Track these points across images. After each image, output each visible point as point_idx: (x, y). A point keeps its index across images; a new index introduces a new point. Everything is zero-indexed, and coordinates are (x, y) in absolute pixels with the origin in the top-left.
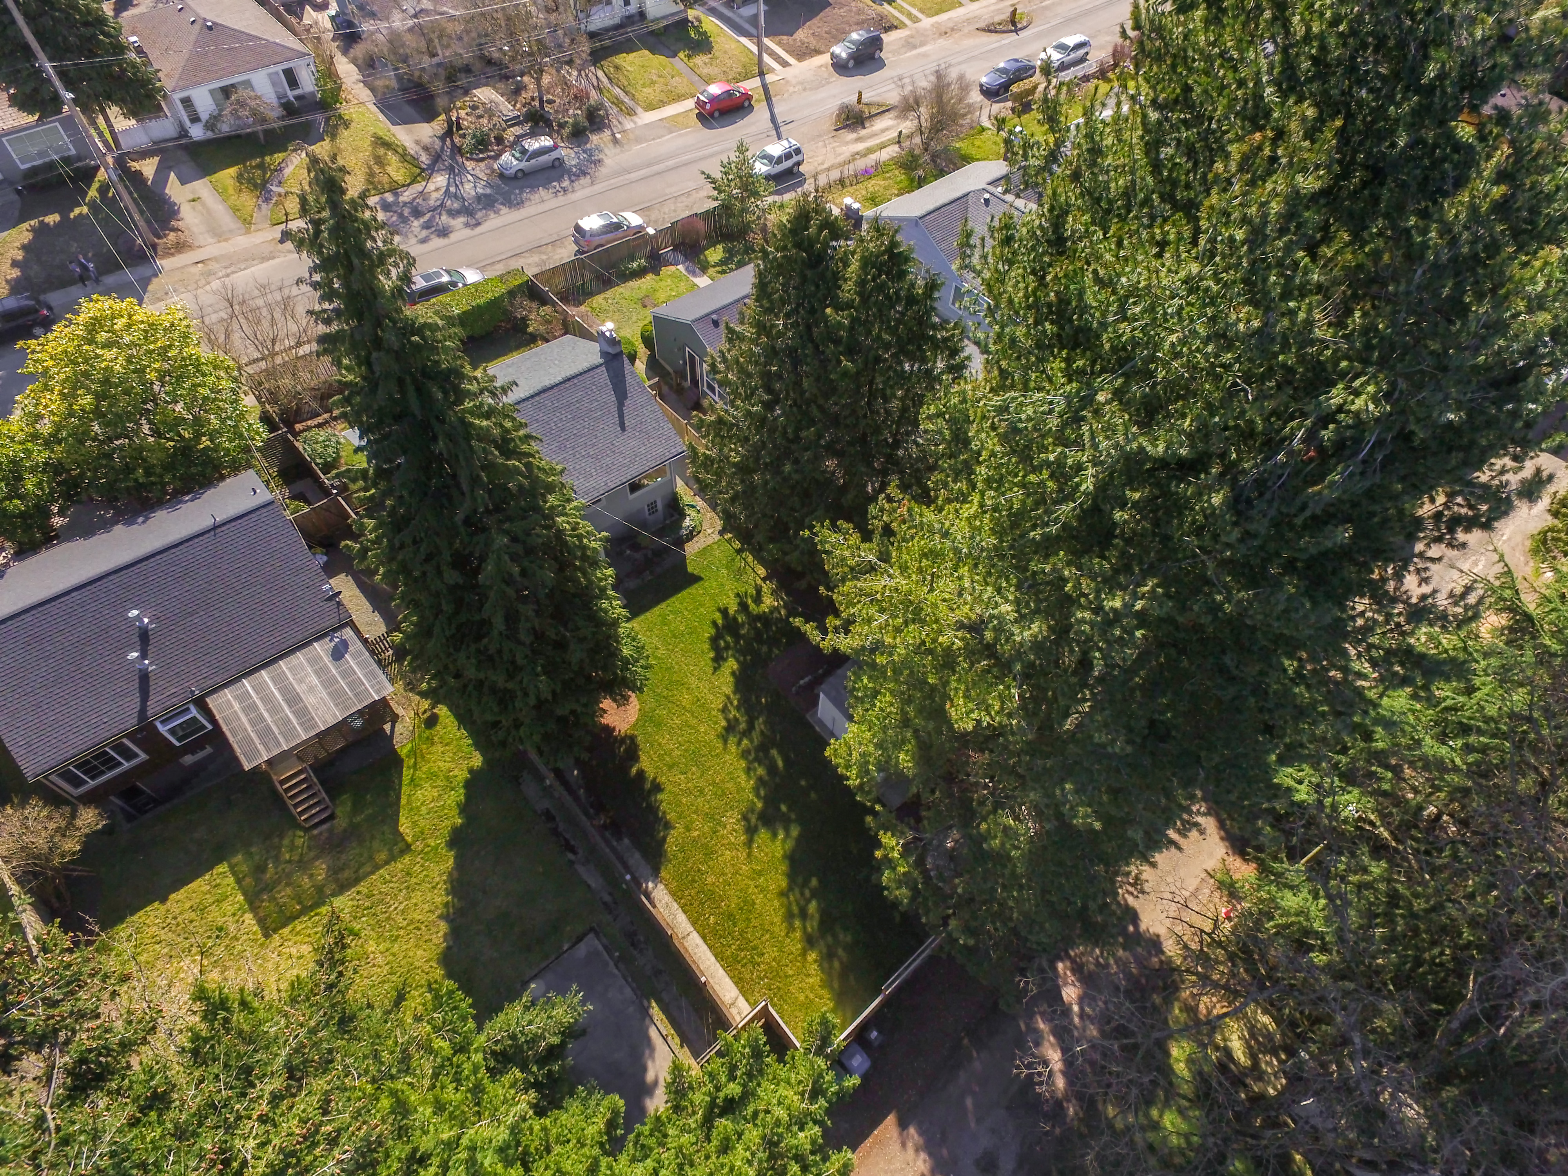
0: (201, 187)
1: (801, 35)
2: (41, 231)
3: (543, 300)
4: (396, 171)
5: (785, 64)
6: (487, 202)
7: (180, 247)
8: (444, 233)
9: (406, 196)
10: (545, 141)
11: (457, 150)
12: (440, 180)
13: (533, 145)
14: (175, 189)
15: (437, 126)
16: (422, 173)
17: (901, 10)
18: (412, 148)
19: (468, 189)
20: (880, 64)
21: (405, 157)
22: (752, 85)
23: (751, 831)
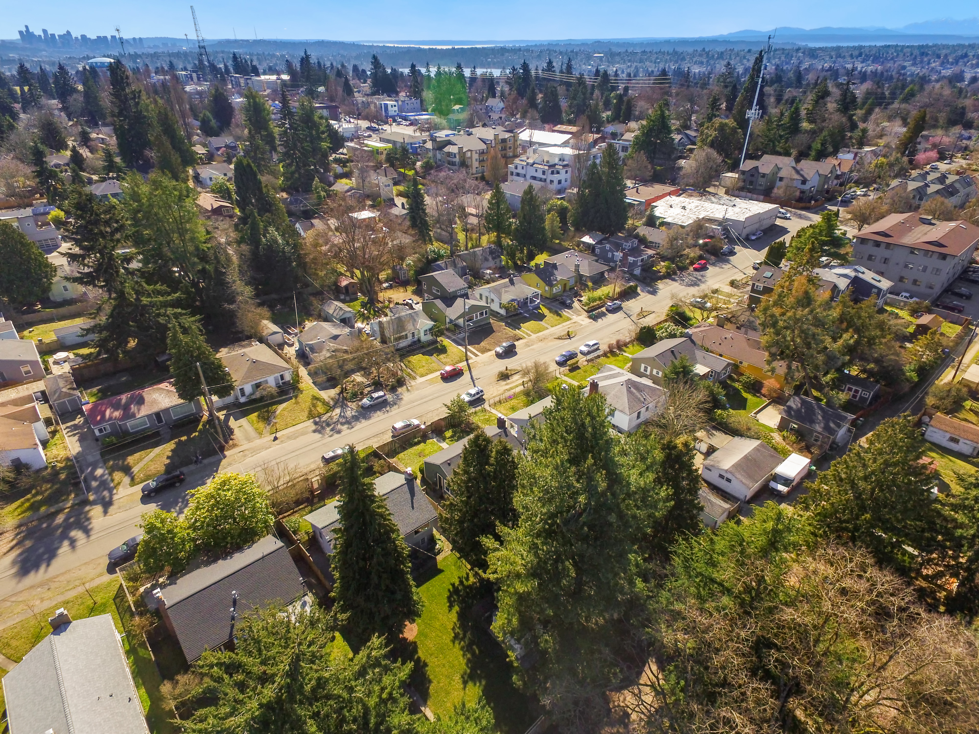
0: (243, 421)
1: (482, 344)
2: (179, 444)
3: (379, 457)
4: (320, 409)
5: (476, 355)
6: (356, 418)
7: (235, 446)
8: (339, 432)
9: (324, 418)
10: (381, 393)
11: (345, 399)
12: (338, 411)
13: (375, 395)
14: (232, 423)
15: (337, 390)
16: (331, 408)
17: (524, 332)
18: (327, 399)
19: (349, 413)
20: (516, 354)
21: (325, 403)
22: (463, 365)
23: (465, 683)
